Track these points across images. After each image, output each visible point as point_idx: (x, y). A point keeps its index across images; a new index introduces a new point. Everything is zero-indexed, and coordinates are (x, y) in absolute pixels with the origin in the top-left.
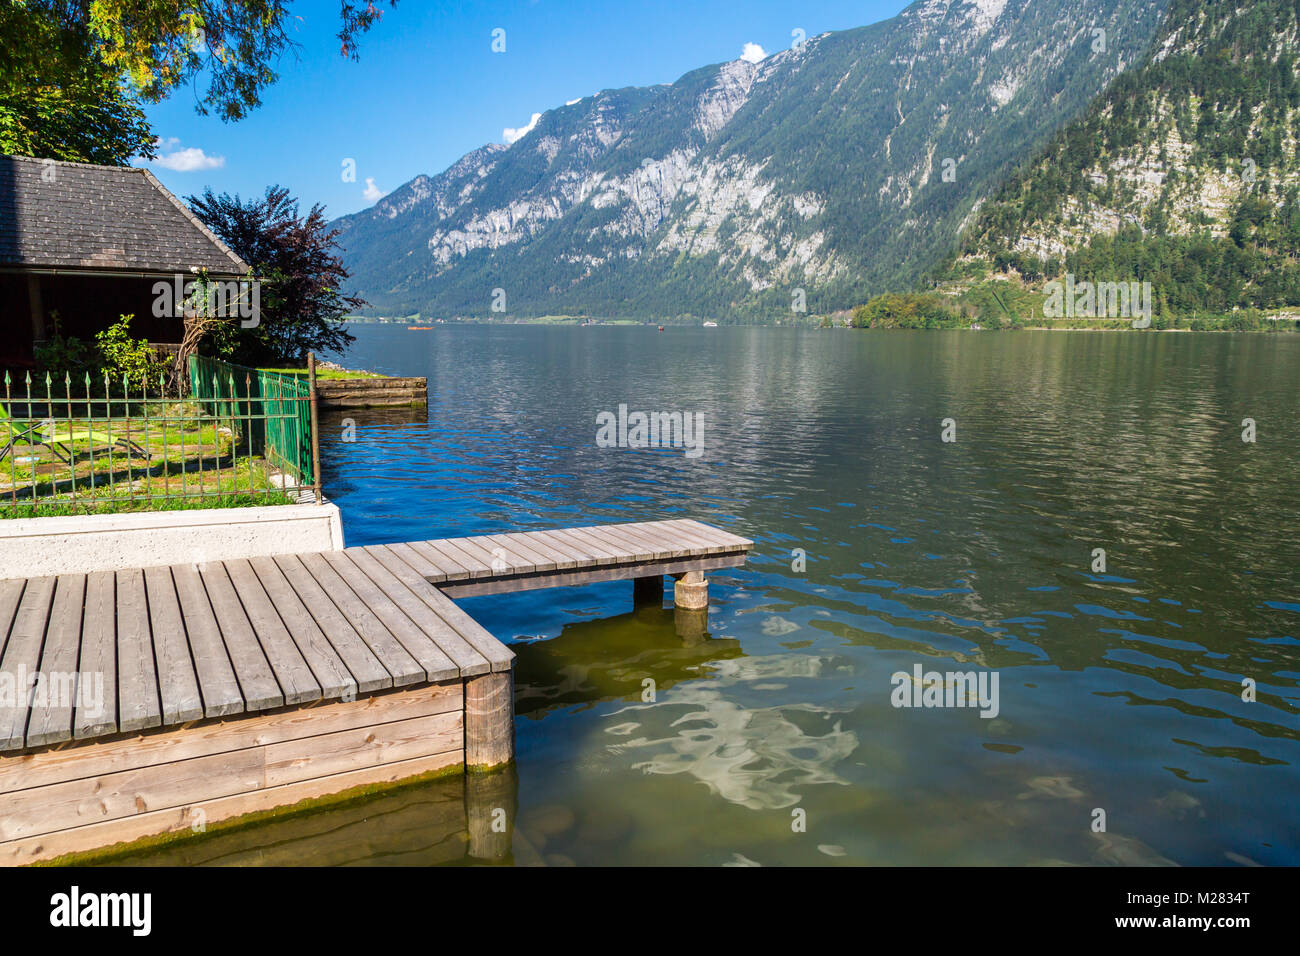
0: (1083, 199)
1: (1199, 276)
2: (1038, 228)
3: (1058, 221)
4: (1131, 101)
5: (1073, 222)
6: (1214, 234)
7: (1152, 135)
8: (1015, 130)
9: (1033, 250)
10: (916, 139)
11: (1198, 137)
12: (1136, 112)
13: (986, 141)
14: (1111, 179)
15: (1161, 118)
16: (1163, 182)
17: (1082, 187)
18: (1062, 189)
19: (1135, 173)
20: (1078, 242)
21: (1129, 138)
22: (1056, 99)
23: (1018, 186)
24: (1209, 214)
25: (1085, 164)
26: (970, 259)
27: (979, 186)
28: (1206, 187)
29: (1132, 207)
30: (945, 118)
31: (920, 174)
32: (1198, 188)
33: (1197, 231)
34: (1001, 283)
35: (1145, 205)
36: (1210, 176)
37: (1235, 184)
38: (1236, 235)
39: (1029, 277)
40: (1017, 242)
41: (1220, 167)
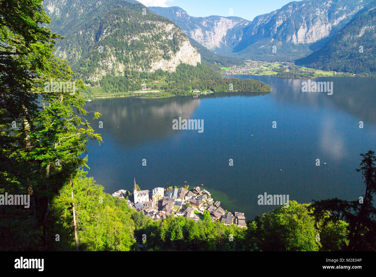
2: (92, 75)
3: (96, 73)
5: (98, 73)
6: (123, 75)
7: (109, 56)
9: (92, 79)
11: (116, 56)
14: (103, 64)
15: (110, 52)
16: (113, 65)
17: (98, 66)
18: (95, 66)
19: (107, 63)
20: (100, 77)
21: (105, 56)
22: (68, 15)
24: (121, 71)
25: (98, 61)
28: (120, 66)
29: (108, 70)
32: (118, 66)
33: (120, 75)
34: (87, 86)
35: (110, 70)
36: (120, 64)
37: (124, 66)
38: (126, 76)
39: (92, 85)
40: (89, 78)
41: (121, 62)
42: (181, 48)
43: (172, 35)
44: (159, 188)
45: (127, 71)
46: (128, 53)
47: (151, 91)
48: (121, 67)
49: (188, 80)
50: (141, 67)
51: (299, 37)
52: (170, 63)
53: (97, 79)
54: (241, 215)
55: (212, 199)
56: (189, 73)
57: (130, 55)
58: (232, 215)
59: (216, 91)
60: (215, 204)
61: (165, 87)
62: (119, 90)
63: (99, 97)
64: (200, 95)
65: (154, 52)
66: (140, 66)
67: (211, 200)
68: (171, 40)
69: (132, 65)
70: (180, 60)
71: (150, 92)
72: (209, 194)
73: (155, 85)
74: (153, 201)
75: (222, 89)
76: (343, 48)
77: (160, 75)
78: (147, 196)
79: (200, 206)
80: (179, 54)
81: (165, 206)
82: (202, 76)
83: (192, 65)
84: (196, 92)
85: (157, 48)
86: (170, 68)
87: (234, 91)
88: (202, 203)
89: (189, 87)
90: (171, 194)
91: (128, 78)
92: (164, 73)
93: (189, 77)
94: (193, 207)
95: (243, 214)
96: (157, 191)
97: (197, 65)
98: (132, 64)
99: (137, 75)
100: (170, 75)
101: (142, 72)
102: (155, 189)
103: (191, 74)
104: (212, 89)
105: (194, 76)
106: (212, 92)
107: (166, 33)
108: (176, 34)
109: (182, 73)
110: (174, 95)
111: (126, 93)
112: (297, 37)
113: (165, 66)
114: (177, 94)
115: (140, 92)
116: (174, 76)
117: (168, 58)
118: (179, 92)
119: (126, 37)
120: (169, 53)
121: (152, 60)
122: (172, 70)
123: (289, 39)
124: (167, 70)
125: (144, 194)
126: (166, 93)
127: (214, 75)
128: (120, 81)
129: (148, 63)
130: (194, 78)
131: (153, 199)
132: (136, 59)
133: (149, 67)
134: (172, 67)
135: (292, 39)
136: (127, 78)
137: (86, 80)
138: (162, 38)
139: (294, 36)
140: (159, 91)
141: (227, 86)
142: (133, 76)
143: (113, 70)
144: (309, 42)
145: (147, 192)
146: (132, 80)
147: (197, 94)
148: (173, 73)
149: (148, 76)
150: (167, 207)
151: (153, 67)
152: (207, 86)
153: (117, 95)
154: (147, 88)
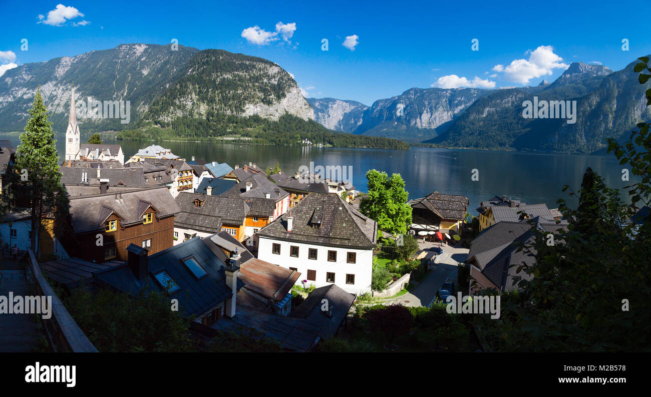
0: (174, 107)
1: (201, 129)
2: (164, 114)
3: (169, 112)
4: (184, 84)
5: (172, 113)
6: (203, 118)
7: (189, 93)
8: (149, 83)
9: (163, 120)
10: (122, 82)
11: (199, 95)
12: (185, 88)
13: (142, 85)
14: (180, 103)
15: (191, 89)
16: (192, 105)
17: (174, 104)
18: (169, 104)
19: (186, 102)
20: (174, 118)
21: (184, 93)
22: (159, 75)
23: (158, 103)
24: (202, 113)
25: (175, 98)
26: (147, 121)
27: (142, 98)
29: (186, 110)
30: (130, 77)
31: (124, 92)
32: (200, 107)
33: (200, 117)
34: (156, 128)
35: (188, 110)
36: (202, 104)
37: (207, 107)
38: (208, 119)
39: (163, 127)
40: (159, 117)
41: (204, 102)
42: (288, 95)
43: (277, 79)
45: (210, 112)
46: (215, 91)
47: (240, 138)
48: (203, 108)
50: (230, 110)
51: (423, 121)
52: (271, 109)
53: (169, 119)
57: (217, 94)
61: (261, 135)
62: (195, 135)
64: (312, 146)
65: (250, 94)
66: (229, 108)
68: (275, 85)
69: (218, 106)
70: (285, 110)
71: (237, 139)
73: (247, 132)
76: (471, 126)
77: (255, 122)
80: (284, 101)
83: (302, 119)
84: (307, 143)
85: (255, 90)
92: (262, 121)
97: (309, 121)
99: (223, 118)
100: (269, 123)
101: (231, 115)
104: (330, 142)
106: (329, 146)
107: (269, 76)
108: (282, 78)
109: (287, 125)
111: (204, 139)
112: (421, 122)
113: (264, 112)
114: (277, 143)
116: (275, 126)
117: (269, 103)
118: (281, 140)
119: (214, 75)
120: (271, 97)
121: (246, 102)
122: (273, 119)
123: (413, 123)
124: (266, 117)
126: (262, 140)
128: (199, 124)
129: (240, 104)
132: (225, 100)
133: (241, 110)
134: (273, 115)
135: (416, 123)
136: (210, 122)
138: (263, 80)
139: (418, 120)
140: (251, 139)
142: (218, 119)
143: (191, 110)
144: (433, 128)
146: (215, 123)
148: (275, 123)
149: (239, 120)
151: (247, 111)
152: (322, 138)
153: (192, 140)
154: (236, 134)
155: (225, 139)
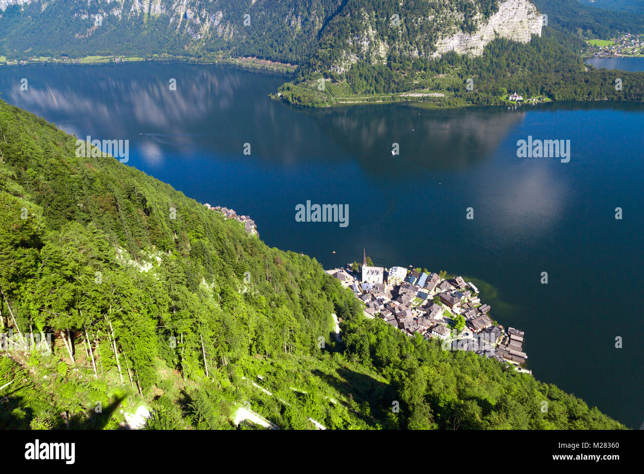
0: (347, 53)
1: (382, 81)
2: (336, 63)
3: (341, 60)
5: (345, 60)
6: (384, 64)
7: (364, 27)
9: (335, 70)
11: (377, 28)
12: (358, 18)
14: (353, 43)
15: (366, 21)
16: (369, 45)
17: (346, 46)
18: (341, 47)
19: (361, 42)
20: (348, 67)
21: (358, 29)
24: (382, 56)
25: (347, 37)
28: (381, 47)
29: (361, 54)
32: (379, 47)
33: (379, 62)
34: (327, 82)
35: (364, 53)
36: (381, 43)
37: (388, 46)
38: (389, 65)
39: (334, 81)
40: (330, 68)
41: (384, 40)
42: (502, 7)
44: (399, 268)
45: (392, 55)
47: (429, 95)
49: (505, 73)
50: (417, 49)
52: (474, 39)
53: (343, 69)
54: (518, 335)
55: (479, 300)
56: (510, 59)
58: (503, 331)
59: (557, 98)
60: (480, 309)
61: (456, 87)
62: (374, 91)
63: (343, 100)
64: (522, 105)
65: (446, 18)
66: (416, 46)
67: (476, 301)
69: (401, 45)
70: (495, 32)
71: (426, 95)
72: (476, 291)
73: (438, 82)
74: (388, 284)
75: (571, 94)
77: (449, 63)
78: (381, 276)
79: (455, 306)
80: (494, 19)
81: (402, 295)
82: (536, 64)
83: (519, 41)
84: (515, 100)
85: (452, 10)
86: (471, 48)
87: (599, 99)
88: (460, 303)
89: (502, 89)
90: (416, 279)
91: (393, 69)
92: (459, 60)
93: (507, 66)
94: (444, 305)
95: (523, 333)
96: (395, 271)
97: (531, 41)
98: (402, 43)
99: (408, 63)
100: (468, 63)
101: (418, 57)
102: (394, 268)
103: (514, 61)
104: (550, 94)
105: (519, 64)
106: (547, 99)
109: (495, 60)
110: (470, 104)
111: (386, 97)
113: (463, 44)
114: (475, 102)
115: (410, 95)
116: (476, 66)
117: (471, 29)
118: (480, 97)
120: (475, 18)
121: (439, 34)
122: (474, 53)
124: (464, 52)
125: (376, 271)
126: (455, 99)
127: (564, 62)
128: (378, 73)
129: (431, 39)
130: (518, 69)
131: (388, 282)
132: (410, 33)
133: (431, 48)
134: (476, 47)
136: (391, 69)
137: (326, 72)
140: (443, 95)
141: (585, 88)
142: (401, 65)
143: (368, 53)
145: (381, 270)
146: (398, 72)
147: (515, 103)
148: (477, 59)
149: (428, 65)
150: (404, 297)
151: (439, 49)
152: (539, 87)
153: (372, 99)
154: (423, 88)
155: (411, 95)
